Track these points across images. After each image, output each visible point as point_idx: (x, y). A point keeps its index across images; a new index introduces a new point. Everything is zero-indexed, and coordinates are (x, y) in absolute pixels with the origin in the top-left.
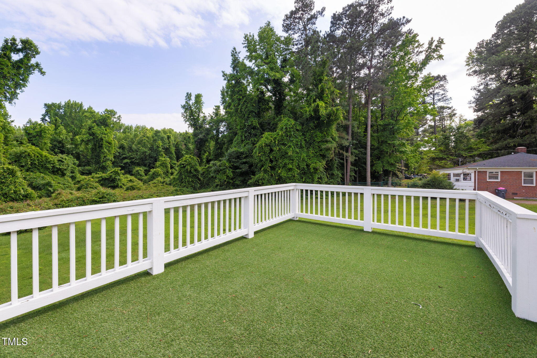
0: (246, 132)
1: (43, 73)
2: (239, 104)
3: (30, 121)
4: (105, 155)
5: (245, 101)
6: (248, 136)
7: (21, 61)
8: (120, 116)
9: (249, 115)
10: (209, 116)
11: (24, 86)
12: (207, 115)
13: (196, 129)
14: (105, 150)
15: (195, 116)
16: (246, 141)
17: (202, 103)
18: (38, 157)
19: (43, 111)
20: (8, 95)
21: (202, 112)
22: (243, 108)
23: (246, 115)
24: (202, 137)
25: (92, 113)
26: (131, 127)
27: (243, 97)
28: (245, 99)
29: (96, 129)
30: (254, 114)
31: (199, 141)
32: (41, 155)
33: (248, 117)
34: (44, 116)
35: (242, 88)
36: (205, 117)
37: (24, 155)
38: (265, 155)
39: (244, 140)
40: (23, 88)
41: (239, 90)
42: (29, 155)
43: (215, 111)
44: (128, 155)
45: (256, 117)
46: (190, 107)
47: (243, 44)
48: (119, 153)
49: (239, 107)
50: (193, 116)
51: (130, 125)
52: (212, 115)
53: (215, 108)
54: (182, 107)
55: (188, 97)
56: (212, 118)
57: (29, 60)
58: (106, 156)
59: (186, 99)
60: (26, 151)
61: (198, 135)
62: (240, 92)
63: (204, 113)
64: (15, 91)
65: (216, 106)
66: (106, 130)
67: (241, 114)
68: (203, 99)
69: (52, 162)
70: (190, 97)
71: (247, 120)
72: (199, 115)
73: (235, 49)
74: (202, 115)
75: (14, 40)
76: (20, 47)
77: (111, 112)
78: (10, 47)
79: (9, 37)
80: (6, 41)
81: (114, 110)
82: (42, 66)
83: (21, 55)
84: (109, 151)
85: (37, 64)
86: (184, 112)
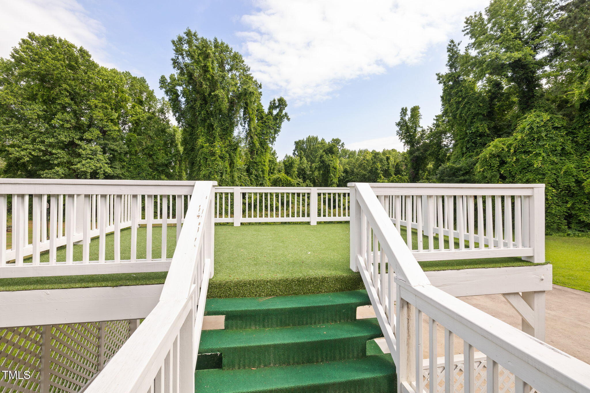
0: (468, 142)
1: (288, 119)
2: (458, 109)
3: (286, 156)
4: (332, 179)
5: (467, 103)
6: (472, 146)
7: (277, 114)
8: (343, 143)
9: (472, 119)
10: (428, 129)
11: (279, 131)
12: (425, 128)
13: (412, 146)
14: (332, 175)
15: (412, 132)
16: (468, 153)
17: (419, 116)
19: (294, 148)
20: (271, 139)
21: (419, 127)
22: (464, 112)
23: (468, 121)
24: (418, 155)
26: (355, 152)
27: (464, 99)
28: (466, 100)
29: (325, 158)
30: (481, 116)
31: (415, 159)
32: (287, 180)
33: (472, 122)
34: (294, 151)
35: (463, 87)
36: (423, 131)
37: (278, 180)
38: (492, 169)
39: (466, 153)
40: (279, 133)
41: (457, 90)
42: (281, 180)
43: (435, 122)
44: (350, 178)
45: (484, 120)
46: (406, 123)
47: (463, 31)
48: (343, 177)
49: (458, 112)
50: (409, 133)
51: (353, 150)
52: (432, 127)
53: (435, 118)
54: (397, 125)
55: (404, 113)
56: (431, 131)
57: (282, 112)
58: (333, 180)
59: (401, 115)
60: (279, 177)
61: (414, 153)
62: (460, 93)
63: (422, 127)
64: (274, 135)
65: (436, 116)
66: (332, 157)
67: (461, 120)
68: (421, 111)
70: (406, 111)
71: (470, 126)
72: (415, 130)
73: (452, 42)
74: (419, 129)
75: (274, 100)
76: (277, 104)
77: (337, 141)
78: (273, 107)
79: (272, 100)
80: (271, 103)
81: (339, 138)
82: (288, 114)
83: (278, 110)
84: (335, 175)
85: (286, 114)
86: (399, 129)
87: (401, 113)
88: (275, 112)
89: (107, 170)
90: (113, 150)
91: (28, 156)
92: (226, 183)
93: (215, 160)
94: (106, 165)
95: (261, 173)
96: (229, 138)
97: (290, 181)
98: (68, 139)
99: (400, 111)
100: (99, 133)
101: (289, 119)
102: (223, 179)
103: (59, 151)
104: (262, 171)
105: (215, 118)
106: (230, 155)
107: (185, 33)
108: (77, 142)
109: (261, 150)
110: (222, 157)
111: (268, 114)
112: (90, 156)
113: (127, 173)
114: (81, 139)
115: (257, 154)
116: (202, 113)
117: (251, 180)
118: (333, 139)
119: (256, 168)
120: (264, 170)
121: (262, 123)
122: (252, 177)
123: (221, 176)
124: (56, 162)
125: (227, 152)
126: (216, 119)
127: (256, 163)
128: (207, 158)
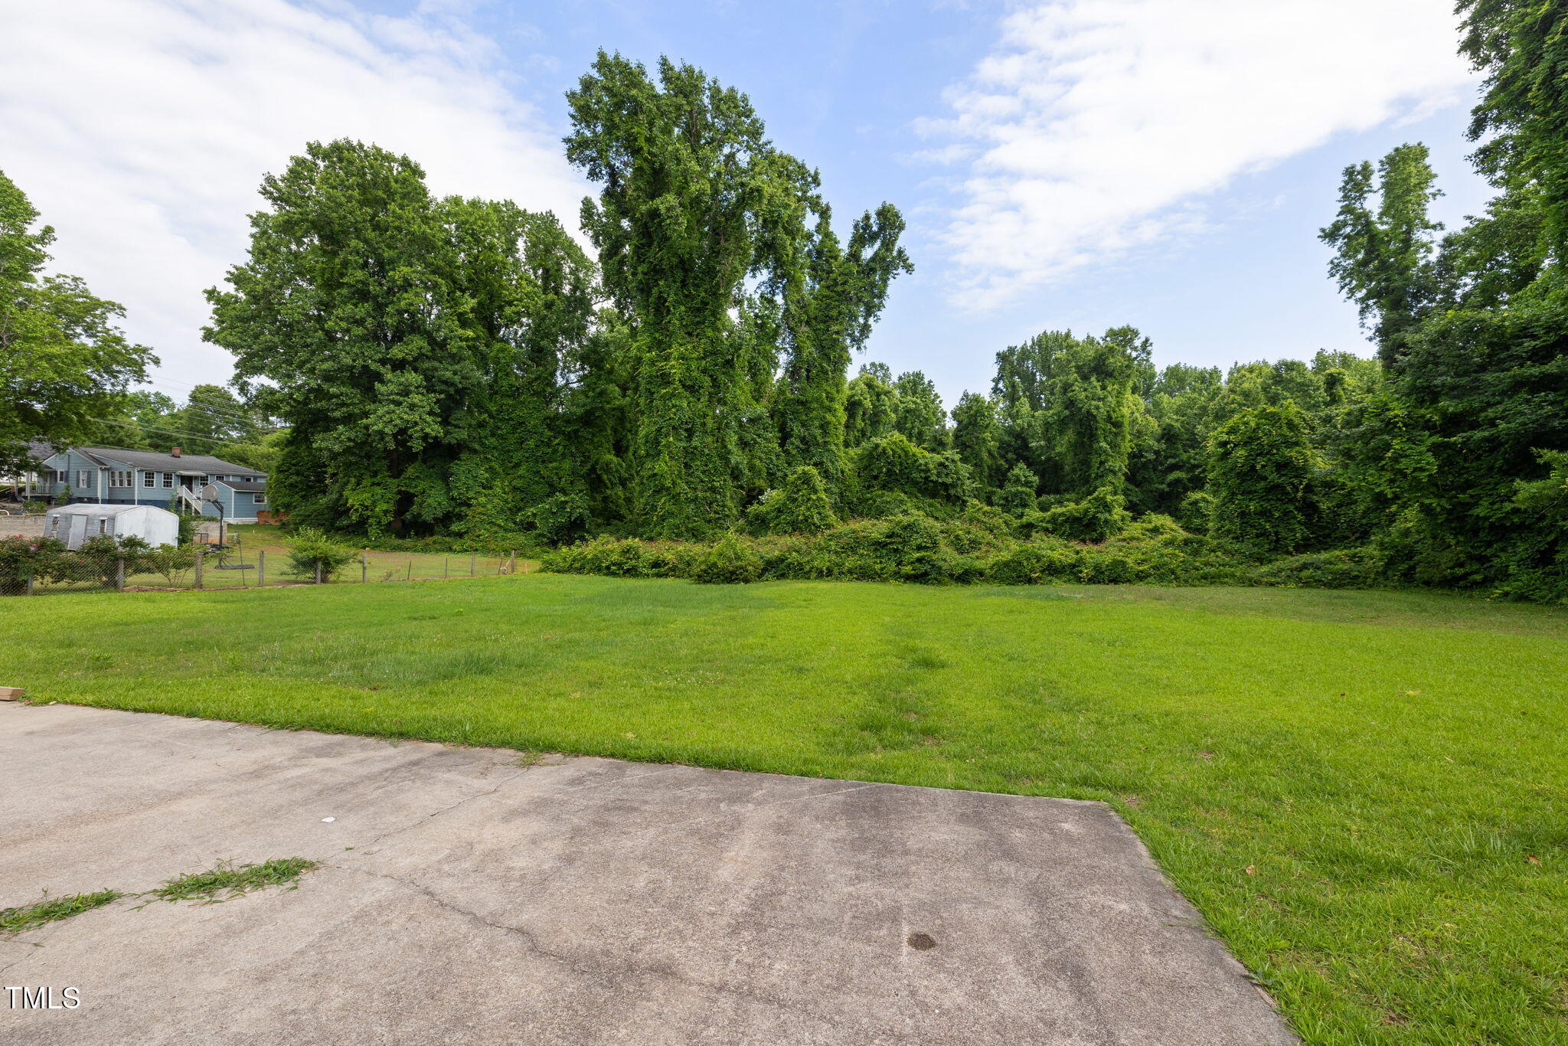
1: (909, 268)
4: (1103, 458)
8: (1147, 340)
11: (879, 307)
14: (1103, 444)
15: (1392, 253)
18: (900, 457)
20: (855, 333)
21: (1427, 226)
25: (1072, 347)
29: (1079, 392)
32: (906, 453)
34: (996, 381)
40: (878, 313)
44: (1185, 457)
46: (1368, 224)
48: (1157, 453)
54: (1325, 238)
55: (1355, 186)
58: (1107, 461)
59: (1344, 196)
64: (866, 321)
66: (1104, 388)
69: (923, 467)
70: (1365, 177)
72: (1409, 243)
74: (1427, 238)
75: (867, 217)
76: (875, 228)
77: (1124, 336)
78: (862, 235)
79: (860, 216)
80: (856, 227)
81: (1133, 326)
82: (907, 253)
83: (878, 244)
84: (1114, 446)
85: (900, 252)
86: (1338, 254)
87: (1343, 189)
88: (868, 253)
89: (428, 430)
90: (446, 383)
91: (288, 403)
92: (704, 459)
93: (673, 395)
94: (429, 419)
95: (817, 432)
96: (710, 333)
97: (914, 455)
98: (360, 362)
99: (1340, 180)
100: (426, 344)
101: (911, 266)
102: (695, 448)
103: (343, 389)
104: (822, 427)
105: (671, 279)
106: (714, 380)
107: (594, 66)
108: (373, 366)
109: (822, 367)
110: (693, 387)
111: (848, 260)
112: (397, 398)
113: (493, 440)
114: (383, 362)
115: (808, 377)
116: (640, 269)
117: (787, 453)
118: (1111, 330)
119: (804, 417)
120: (828, 423)
121: (828, 287)
122: (793, 444)
123: (690, 438)
124: (337, 414)
125: (704, 371)
126: (674, 282)
127: (802, 403)
128: (653, 390)
